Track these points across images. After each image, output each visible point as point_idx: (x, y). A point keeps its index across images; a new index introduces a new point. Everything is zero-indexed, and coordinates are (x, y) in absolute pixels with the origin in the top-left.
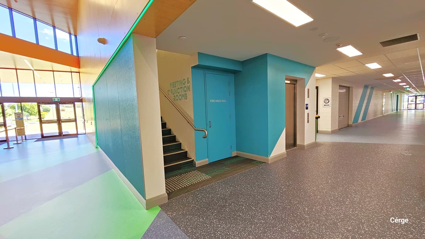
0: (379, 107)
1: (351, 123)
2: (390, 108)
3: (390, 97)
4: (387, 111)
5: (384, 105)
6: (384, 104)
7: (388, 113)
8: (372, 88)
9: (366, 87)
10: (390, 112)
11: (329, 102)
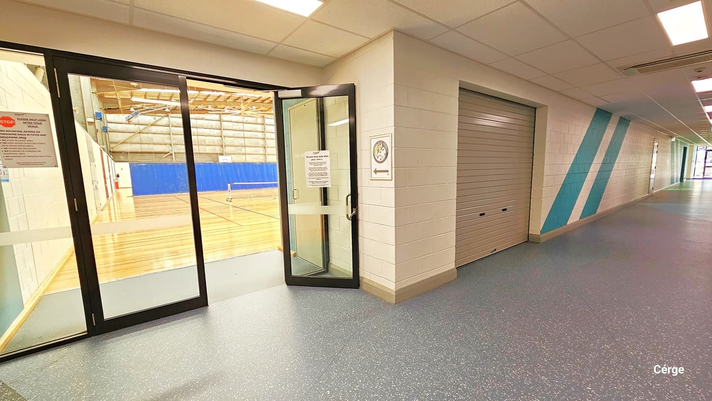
0: (641, 174)
1: (536, 227)
2: (667, 175)
3: (670, 150)
4: (660, 182)
5: (653, 168)
6: (654, 165)
7: (662, 189)
8: (624, 122)
9: (602, 115)
10: (667, 186)
11: (387, 154)
